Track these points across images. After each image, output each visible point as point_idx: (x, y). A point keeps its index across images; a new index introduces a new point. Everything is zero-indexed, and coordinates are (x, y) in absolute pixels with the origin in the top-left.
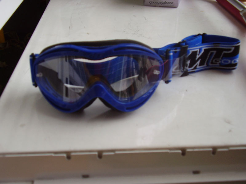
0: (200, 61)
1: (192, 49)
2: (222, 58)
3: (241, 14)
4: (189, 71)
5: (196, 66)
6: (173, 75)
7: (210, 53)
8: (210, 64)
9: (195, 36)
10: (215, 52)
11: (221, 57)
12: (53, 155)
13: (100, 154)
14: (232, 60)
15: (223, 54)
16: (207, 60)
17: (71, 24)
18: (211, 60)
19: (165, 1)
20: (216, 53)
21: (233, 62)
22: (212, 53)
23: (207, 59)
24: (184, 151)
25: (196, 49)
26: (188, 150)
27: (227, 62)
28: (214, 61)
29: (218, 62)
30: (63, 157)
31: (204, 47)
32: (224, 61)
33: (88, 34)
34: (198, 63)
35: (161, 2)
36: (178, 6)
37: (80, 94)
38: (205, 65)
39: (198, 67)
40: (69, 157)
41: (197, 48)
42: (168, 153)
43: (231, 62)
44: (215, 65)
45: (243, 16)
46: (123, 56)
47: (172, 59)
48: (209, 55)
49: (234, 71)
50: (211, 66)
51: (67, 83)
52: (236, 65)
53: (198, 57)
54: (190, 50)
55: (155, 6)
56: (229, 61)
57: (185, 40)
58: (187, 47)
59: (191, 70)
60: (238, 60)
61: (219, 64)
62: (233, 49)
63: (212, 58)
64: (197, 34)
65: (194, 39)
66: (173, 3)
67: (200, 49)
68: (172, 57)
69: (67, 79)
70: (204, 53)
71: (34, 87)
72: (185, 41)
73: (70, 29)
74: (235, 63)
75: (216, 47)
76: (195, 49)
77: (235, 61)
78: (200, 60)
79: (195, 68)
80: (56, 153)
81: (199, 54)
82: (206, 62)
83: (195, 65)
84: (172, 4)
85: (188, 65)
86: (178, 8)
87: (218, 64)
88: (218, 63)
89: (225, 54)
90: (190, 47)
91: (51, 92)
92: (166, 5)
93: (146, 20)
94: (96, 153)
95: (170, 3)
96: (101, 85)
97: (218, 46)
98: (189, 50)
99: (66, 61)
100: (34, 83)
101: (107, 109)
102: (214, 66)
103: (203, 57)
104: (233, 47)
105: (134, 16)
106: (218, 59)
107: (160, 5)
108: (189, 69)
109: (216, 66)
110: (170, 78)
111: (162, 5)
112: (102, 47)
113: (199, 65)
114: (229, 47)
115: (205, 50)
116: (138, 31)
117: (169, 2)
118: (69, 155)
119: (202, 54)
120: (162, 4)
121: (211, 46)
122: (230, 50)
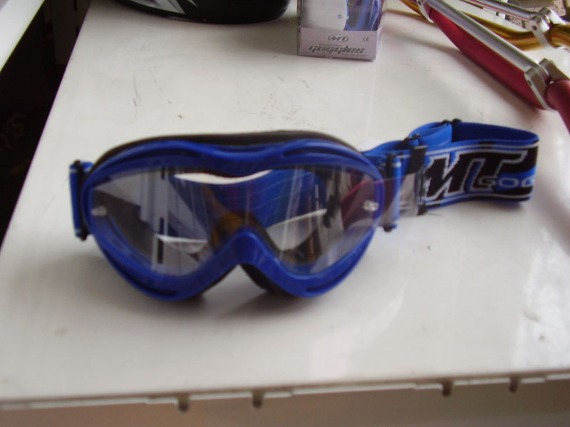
0: (452, 181)
1: (435, 155)
2: (499, 175)
3: (528, 78)
4: (428, 204)
5: (443, 192)
6: (402, 212)
7: (471, 164)
8: (472, 189)
9: (437, 126)
10: (482, 161)
11: (497, 172)
12: (146, 401)
13: (258, 397)
14: (521, 179)
15: (501, 165)
16: (465, 179)
17: (137, 94)
18: (474, 178)
19: (347, 47)
20: (486, 163)
21: (524, 185)
22: (476, 165)
23: (466, 176)
24: (447, 385)
25: (443, 153)
26: (458, 383)
27: (512, 183)
28: (480, 182)
29: (490, 183)
30: (171, 405)
31: (459, 150)
32: (504, 182)
33: (180, 116)
34: (447, 185)
35: (337, 49)
36: (374, 58)
37: (195, 256)
38: (461, 190)
39: (446, 194)
40: (184, 406)
41: (446, 153)
42: (411, 390)
43: (520, 183)
44: (482, 189)
45: (532, 82)
46: (293, 168)
47: (399, 177)
48: (470, 167)
49: (524, 204)
50: (474, 192)
51: (161, 232)
52: (528, 190)
53: (447, 171)
54: (432, 155)
55: (323, 57)
56: (516, 182)
57: (418, 134)
58: (424, 150)
59: (432, 201)
60: (533, 180)
61: (493, 187)
62: (524, 154)
63: (476, 174)
64: (440, 120)
65: (436, 131)
66: (363, 50)
67: (452, 155)
68: (399, 172)
69: (162, 221)
70: (459, 162)
71: (78, 240)
72: (419, 136)
73: (136, 105)
74: (528, 186)
75: (484, 151)
76: (441, 154)
77: (528, 182)
78: (451, 179)
79: (441, 197)
80: (152, 396)
81: (449, 166)
82: (463, 183)
83: (440, 191)
84: (361, 52)
85: (427, 190)
86: (375, 61)
87: (489, 189)
88: (490, 185)
89: (505, 165)
90: (430, 150)
91: (126, 251)
92: (349, 54)
93: (308, 87)
94: (249, 395)
95: (359, 50)
96: (252, 236)
97: (490, 148)
98: (428, 156)
99: (163, 177)
100: (79, 231)
101: (258, 291)
102: (481, 192)
103: (457, 173)
104: (525, 149)
105: (279, 77)
106: (490, 177)
107: (335, 54)
108: (428, 200)
109: (485, 192)
110: (395, 219)
111: (340, 55)
112: (252, 146)
113: (450, 191)
114: (516, 150)
115: (461, 156)
116: (295, 112)
117: (354, 47)
118: (184, 401)
119: (456, 166)
120: (339, 53)
121: (475, 148)
122: (517, 156)
